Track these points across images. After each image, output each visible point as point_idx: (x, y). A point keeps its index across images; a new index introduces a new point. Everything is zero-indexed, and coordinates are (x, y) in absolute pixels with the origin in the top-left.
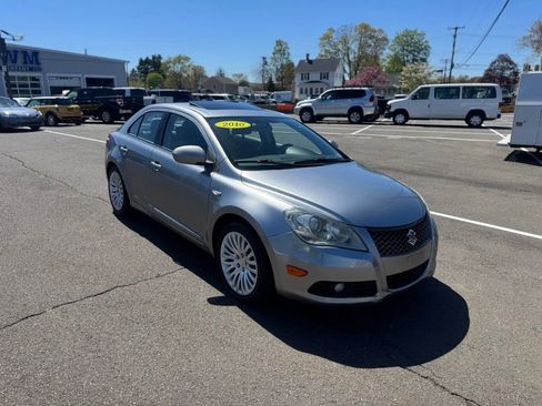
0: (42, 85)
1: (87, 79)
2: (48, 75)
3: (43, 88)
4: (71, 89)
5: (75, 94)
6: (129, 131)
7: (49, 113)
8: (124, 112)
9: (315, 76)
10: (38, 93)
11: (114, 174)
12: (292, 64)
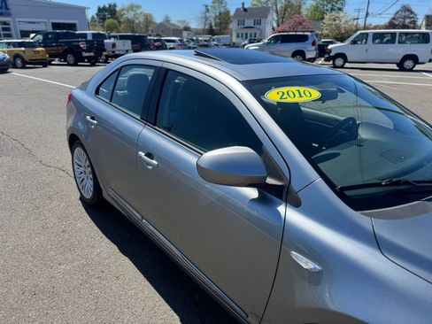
0: (12, 29)
1: (53, 24)
2: (17, 19)
3: (13, 32)
4: (37, 32)
5: (40, 37)
6: (97, 92)
7: (17, 56)
8: (87, 54)
9: (249, 23)
10: (9, 36)
11: (78, 150)
12: (227, 13)
